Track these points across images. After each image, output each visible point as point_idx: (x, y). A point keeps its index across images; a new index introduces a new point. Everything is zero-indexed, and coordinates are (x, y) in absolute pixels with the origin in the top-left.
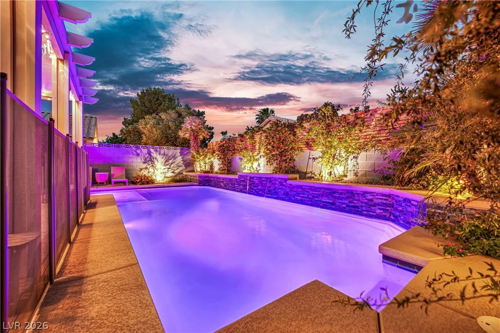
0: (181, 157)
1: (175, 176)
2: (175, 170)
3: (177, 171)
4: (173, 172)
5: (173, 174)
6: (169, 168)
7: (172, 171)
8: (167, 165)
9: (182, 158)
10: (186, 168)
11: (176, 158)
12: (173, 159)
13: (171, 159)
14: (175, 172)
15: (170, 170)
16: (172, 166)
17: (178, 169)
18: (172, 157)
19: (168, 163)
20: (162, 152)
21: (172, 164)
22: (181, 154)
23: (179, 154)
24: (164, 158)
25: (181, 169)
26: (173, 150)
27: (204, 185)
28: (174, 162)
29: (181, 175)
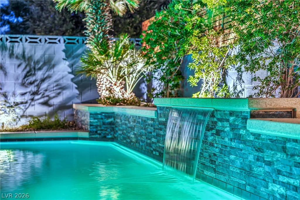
0: (67, 63)
1: (51, 114)
2: (50, 98)
3: (56, 101)
4: (46, 104)
5: (46, 110)
6: (35, 93)
7: (42, 100)
8: (31, 83)
9: (71, 66)
10: (81, 94)
11: (54, 66)
12: (45, 68)
13: (40, 69)
14: (52, 102)
15: (37, 97)
16: (44, 86)
17: (59, 94)
18: (45, 64)
19: (32, 79)
20: (18, 49)
21: (43, 80)
22: (69, 54)
23: (63, 55)
24: (23, 66)
25: (66, 94)
26: (47, 45)
27: (104, 138)
28: (49, 77)
29: (67, 112)
